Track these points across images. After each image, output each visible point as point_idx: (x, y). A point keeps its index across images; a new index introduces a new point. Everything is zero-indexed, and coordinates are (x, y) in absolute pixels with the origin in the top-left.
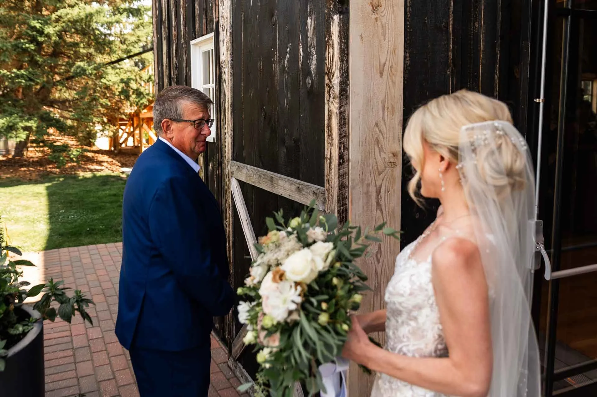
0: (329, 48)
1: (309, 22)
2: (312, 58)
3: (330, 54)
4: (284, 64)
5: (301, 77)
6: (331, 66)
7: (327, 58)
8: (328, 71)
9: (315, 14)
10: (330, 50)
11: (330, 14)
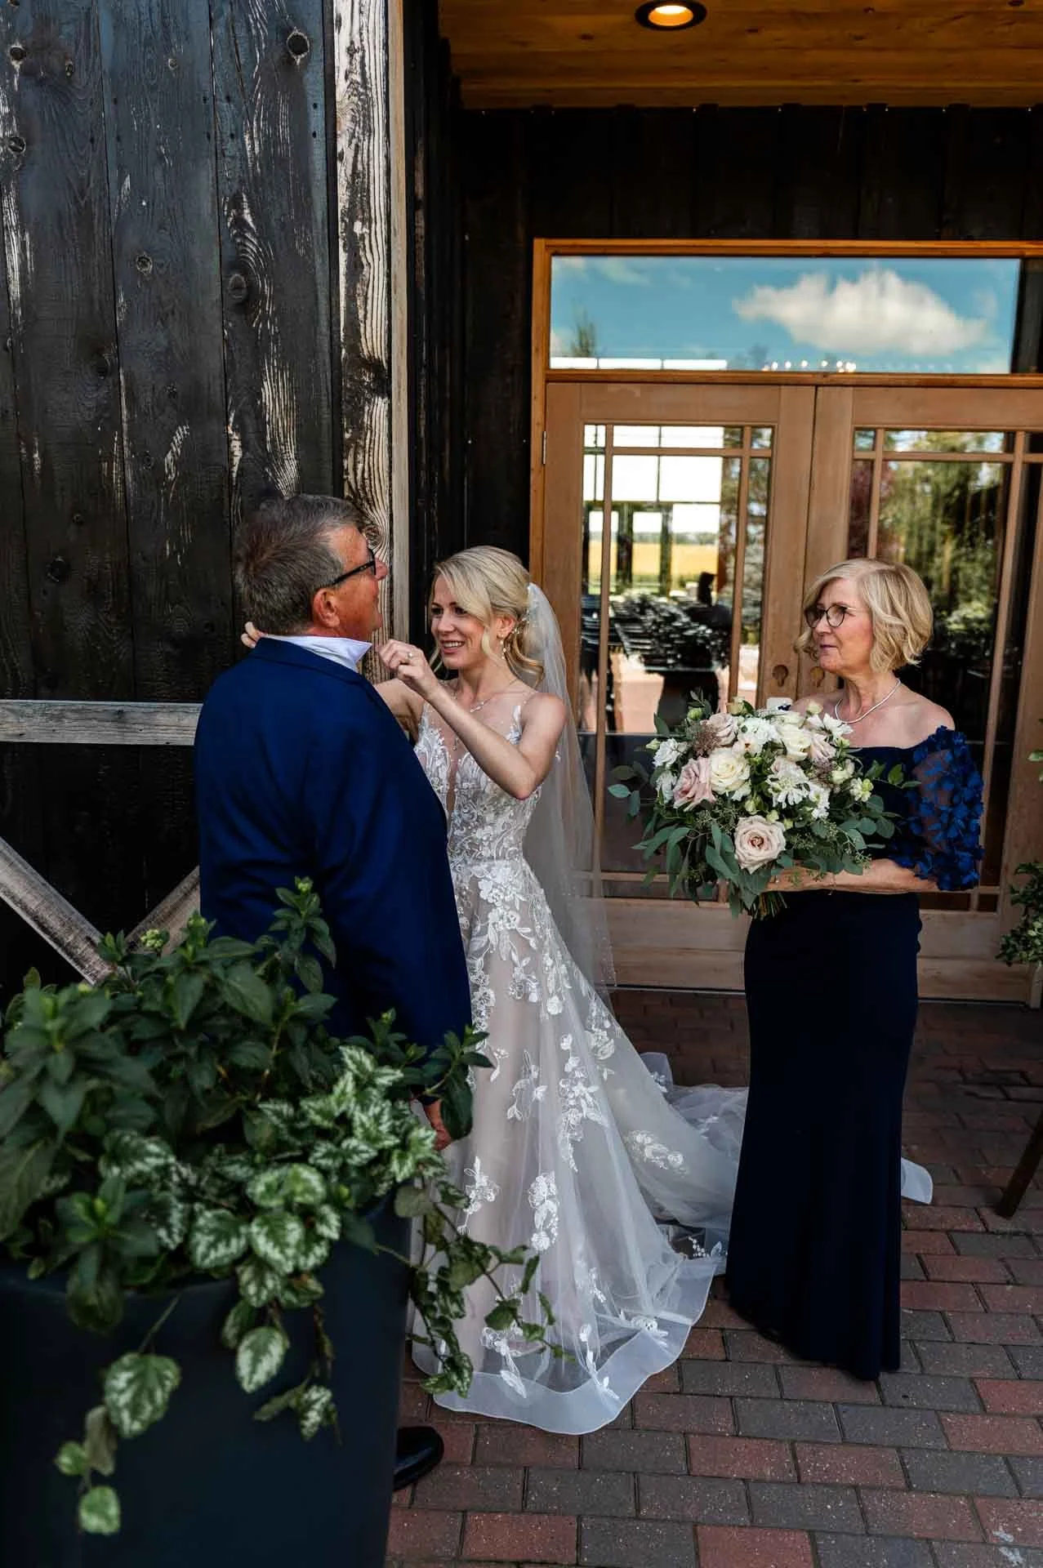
0: (356, 454)
1: (267, 392)
2: (283, 466)
3: (360, 466)
4: (160, 465)
5: (237, 499)
6: (364, 488)
7: (351, 471)
8: (356, 494)
9: (290, 380)
10: (360, 457)
11: (357, 393)
